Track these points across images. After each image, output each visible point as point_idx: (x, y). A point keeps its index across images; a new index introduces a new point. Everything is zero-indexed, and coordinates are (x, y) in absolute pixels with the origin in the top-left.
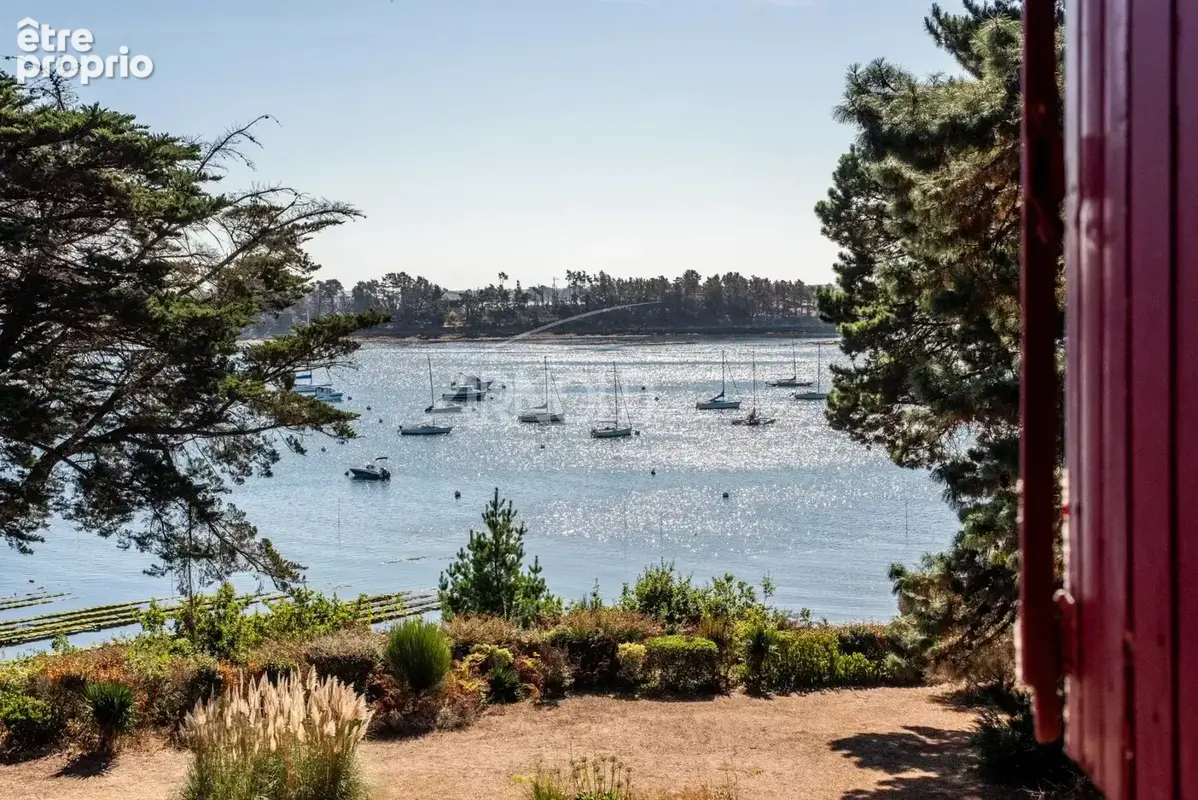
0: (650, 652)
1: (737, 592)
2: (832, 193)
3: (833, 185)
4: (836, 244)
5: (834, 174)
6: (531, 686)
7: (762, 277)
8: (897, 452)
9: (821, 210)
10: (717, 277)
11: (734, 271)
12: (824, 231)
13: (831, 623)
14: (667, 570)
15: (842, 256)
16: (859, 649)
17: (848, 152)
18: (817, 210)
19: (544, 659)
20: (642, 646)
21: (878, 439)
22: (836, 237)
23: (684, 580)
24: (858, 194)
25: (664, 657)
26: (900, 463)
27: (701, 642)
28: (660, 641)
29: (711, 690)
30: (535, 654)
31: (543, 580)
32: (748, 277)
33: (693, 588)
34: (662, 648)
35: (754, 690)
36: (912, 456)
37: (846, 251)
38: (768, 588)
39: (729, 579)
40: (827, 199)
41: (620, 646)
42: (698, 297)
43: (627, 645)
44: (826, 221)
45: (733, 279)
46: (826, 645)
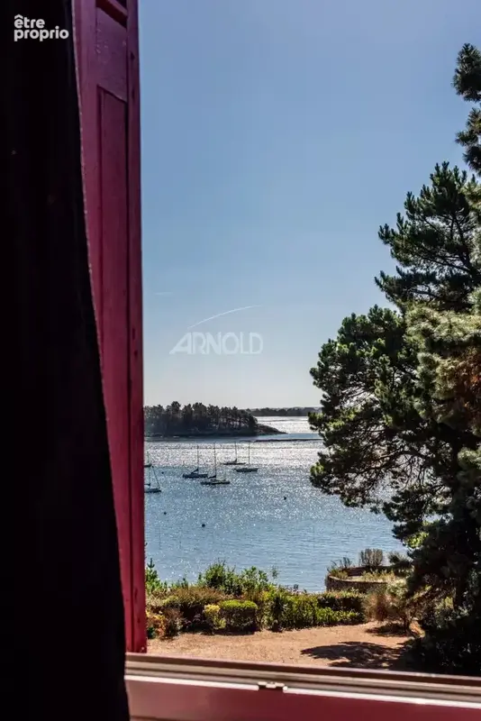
0: (222, 609)
1: (258, 576)
2: (319, 364)
3: (319, 359)
4: (321, 390)
5: (319, 354)
6: (159, 630)
7: (215, 406)
8: (346, 499)
9: (313, 372)
10: (190, 405)
11: (199, 402)
12: (314, 383)
13: (308, 592)
14: (222, 564)
15: (324, 396)
16: (328, 605)
17: (327, 343)
18: (311, 372)
19: (167, 615)
20: (218, 607)
21: (336, 492)
22: (321, 386)
23: (231, 570)
24: (332, 364)
25: (228, 613)
26: (347, 505)
27: (249, 604)
28: (227, 604)
29: (252, 629)
30: (160, 612)
31: (155, 572)
32: (207, 406)
33: (235, 574)
34: (229, 607)
35: (275, 629)
36: (353, 501)
37: (326, 394)
38: (275, 574)
39: (254, 569)
40: (317, 367)
41: (205, 606)
42: (180, 416)
43: (209, 606)
44: (316, 378)
45: (199, 406)
46: (311, 603)
